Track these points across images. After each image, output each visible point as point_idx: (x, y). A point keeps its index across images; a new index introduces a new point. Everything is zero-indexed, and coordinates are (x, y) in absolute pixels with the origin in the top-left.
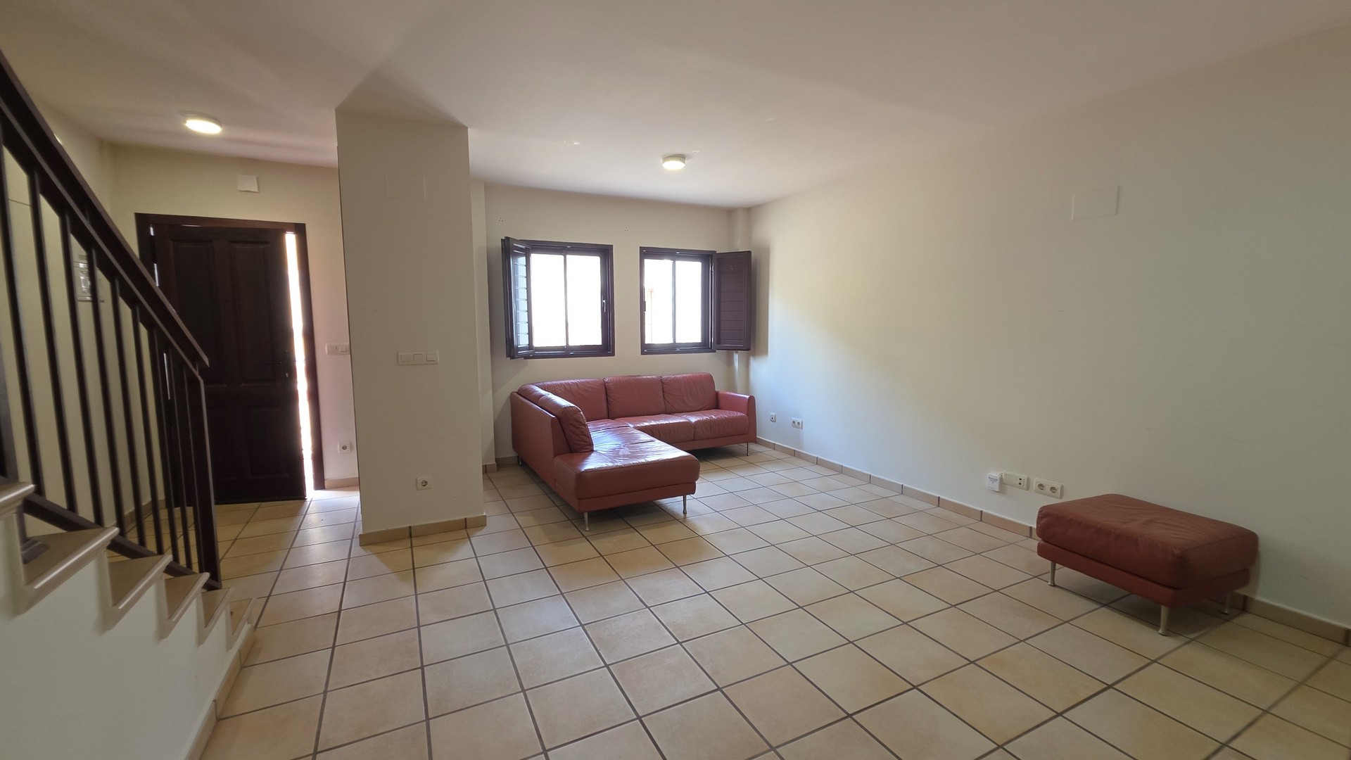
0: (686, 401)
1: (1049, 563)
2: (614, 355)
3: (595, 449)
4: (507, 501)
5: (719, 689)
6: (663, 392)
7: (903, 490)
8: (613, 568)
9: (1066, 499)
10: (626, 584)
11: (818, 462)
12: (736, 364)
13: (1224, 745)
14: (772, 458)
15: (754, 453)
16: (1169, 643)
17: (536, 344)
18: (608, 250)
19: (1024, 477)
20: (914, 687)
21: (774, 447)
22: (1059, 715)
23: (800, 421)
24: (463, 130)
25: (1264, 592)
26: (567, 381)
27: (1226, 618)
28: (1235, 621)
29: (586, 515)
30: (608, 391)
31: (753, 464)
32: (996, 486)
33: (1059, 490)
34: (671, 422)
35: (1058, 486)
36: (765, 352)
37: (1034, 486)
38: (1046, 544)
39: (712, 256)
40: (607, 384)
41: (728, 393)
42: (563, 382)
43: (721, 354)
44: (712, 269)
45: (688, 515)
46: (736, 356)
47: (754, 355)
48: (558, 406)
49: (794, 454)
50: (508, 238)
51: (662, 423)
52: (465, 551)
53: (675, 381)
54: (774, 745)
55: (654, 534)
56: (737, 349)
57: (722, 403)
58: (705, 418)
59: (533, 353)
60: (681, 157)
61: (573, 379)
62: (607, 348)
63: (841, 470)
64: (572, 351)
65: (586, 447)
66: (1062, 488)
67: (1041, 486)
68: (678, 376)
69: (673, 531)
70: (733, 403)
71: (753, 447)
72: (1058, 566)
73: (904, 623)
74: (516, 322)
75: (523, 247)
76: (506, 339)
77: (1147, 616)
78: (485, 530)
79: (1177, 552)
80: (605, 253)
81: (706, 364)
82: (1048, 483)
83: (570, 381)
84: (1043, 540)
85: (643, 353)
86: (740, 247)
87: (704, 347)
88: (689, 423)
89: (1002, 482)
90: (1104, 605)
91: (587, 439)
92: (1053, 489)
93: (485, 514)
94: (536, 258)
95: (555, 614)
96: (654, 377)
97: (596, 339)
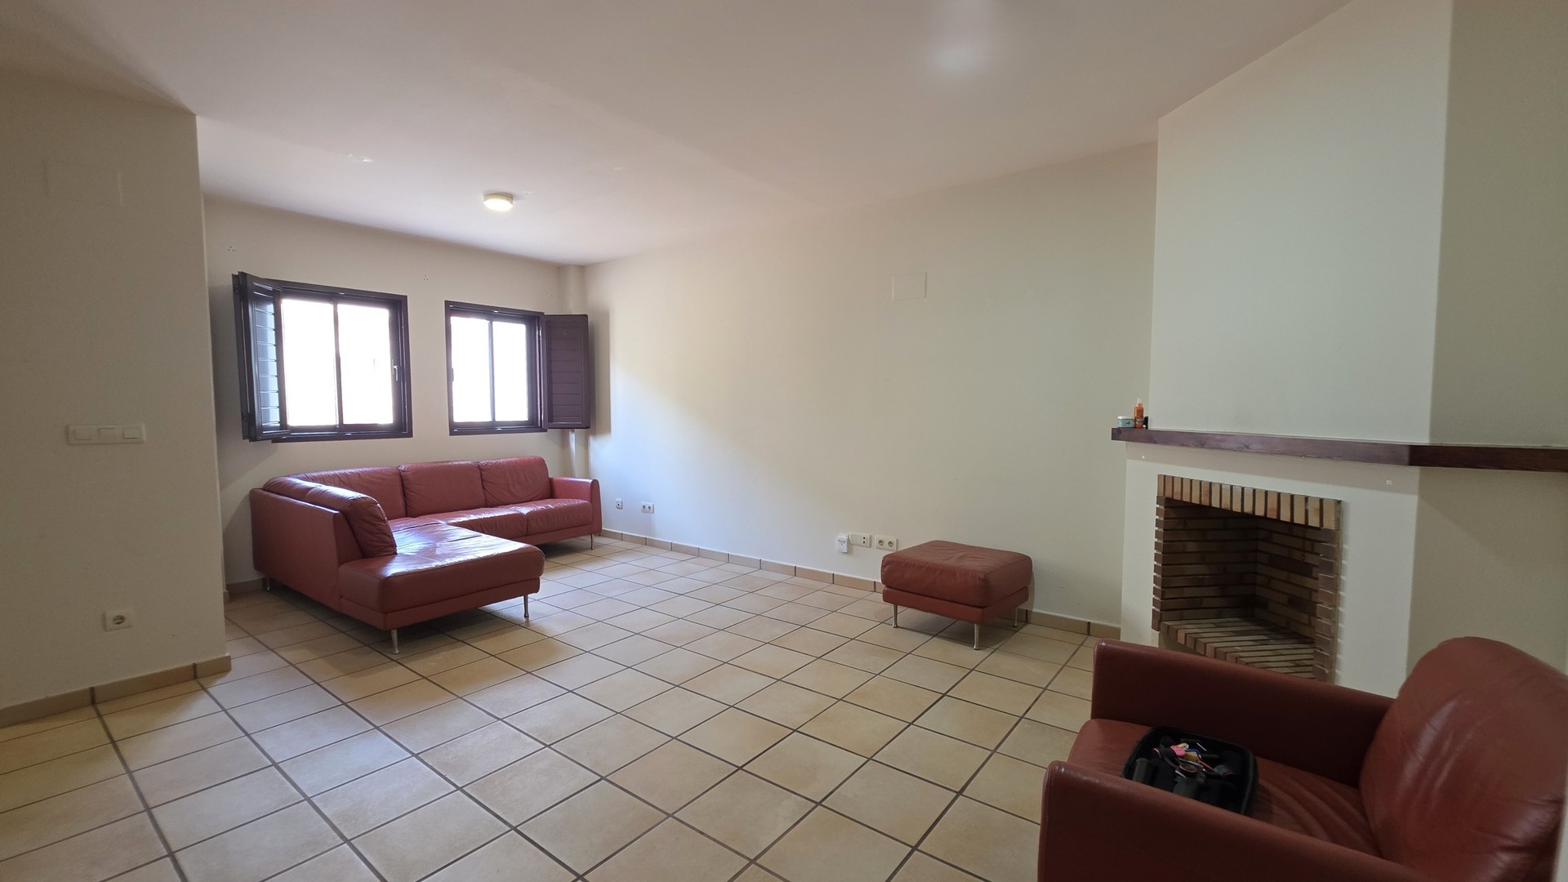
0: (513, 490)
1: (892, 607)
2: (411, 436)
3: (398, 552)
4: (259, 637)
5: (602, 778)
6: (482, 480)
7: (761, 565)
8: (443, 688)
9: (901, 548)
10: (466, 701)
11: (673, 548)
12: (573, 445)
13: (1021, 718)
14: (622, 550)
15: (599, 546)
16: (982, 654)
17: (292, 422)
18: (400, 301)
19: (867, 535)
20: (794, 731)
21: (621, 537)
22: (910, 724)
23: (651, 504)
24: (185, 118)
25: (1040, 605)
26: (343, 471)
27: (1014, 629)
28: (1022, 631)
29: (395, 634)
30: (405, 482)
31: (599, 558)
32: (844, 548)
33: (895, 544)
34: (497, 515)
35: (894, 540)
36: (607, 429)
37: (875, 543)
38: (889, 589)
39: (539, 318)
40: (403, 473)
41: (566, 479)
42: (337, 472)
43: (553, 433)
44: (539, 333)
45: (530, 618)
46: (572, 437)
47: (594, 433)
48: (341, 499)
49: (646, 542)
50: (243, 275)
51: (486, 516)
52: (202, 705)
53: (497, 468)
54: (671, 812)
55: (490, 644)
56: (572, 428)
57: (557, 491)
58: (539, 507)
59: (287, 435)
60: (509, 197)
61: (353, 468)
62: (402, 427)
63: (697, 553)
64: (349, 431)
65: (389, 550)
66: (897, 540)
67: (881, 542)
68: (501, 461)
69: (516, 638)
70: (572, 490)
71: (597, 540)
72: (900, 608)
73: (778, 680)
74: (258, 390)
75: (270, 288)
76: (242, 414)
77: (963, 637)
78: (229, 676)
79: (982, 576)
80: (397, 305)
81: (535, 446)
82: (887, 539)
83: (348, 471)
84: (887, 586)
85: (452, 433)
86: (574, 309)
87: (532, 425)
88: (521, 515)
89: (849, 543)
90: (934, 636)
91: (388, 539)
92: (890, 543)
93: (227, 654)
94: (288, 305)
95: (373, 750)
96: (469, 462)
97: (385, 416)
